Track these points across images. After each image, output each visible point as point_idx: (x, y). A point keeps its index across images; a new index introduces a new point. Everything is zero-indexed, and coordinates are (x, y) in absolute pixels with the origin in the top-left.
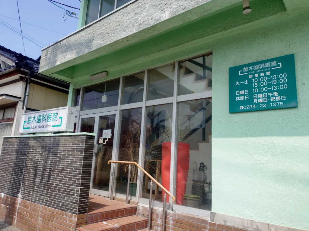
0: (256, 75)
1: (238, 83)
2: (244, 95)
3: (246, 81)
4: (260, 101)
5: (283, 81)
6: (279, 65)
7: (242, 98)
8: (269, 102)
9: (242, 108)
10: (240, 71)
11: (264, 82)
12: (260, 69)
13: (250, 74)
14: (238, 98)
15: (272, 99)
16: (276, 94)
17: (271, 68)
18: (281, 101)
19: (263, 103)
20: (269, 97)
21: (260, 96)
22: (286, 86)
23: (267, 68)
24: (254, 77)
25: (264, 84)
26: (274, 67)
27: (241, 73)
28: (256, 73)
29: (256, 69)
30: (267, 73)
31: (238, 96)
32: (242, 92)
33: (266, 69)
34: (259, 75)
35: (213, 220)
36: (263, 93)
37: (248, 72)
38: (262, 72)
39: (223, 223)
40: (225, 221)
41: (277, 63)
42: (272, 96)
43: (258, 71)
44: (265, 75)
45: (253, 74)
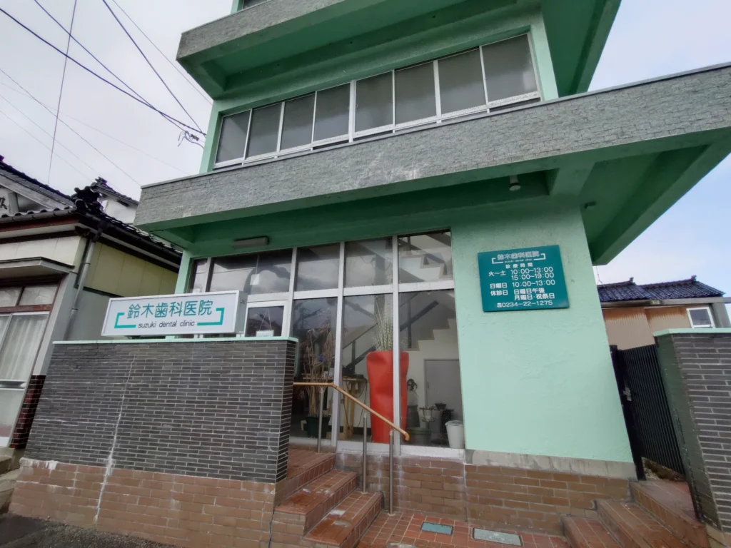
0: (515, 266)
1: (491, 274)
2: (502, 289)
3: (503, 272)
4: (523, 298)
5: (549, 275)
6: (542, 257)
7: (499, 293)
8: (535, 300)
9: (499, 305)
10: (493, 259)
11: (526, 275)
12: (519, 259)
13: (508, 264)
14: (494, 292)
15: (538, 296)
16: (542, 290)
17: (533, 258)
18: (550, 299)
19: (527, 301)
20: (534, 294)
21: (523, 291)
22: (553, 282)
23: (529, 258)
24: (512, 268)
25: (526, 277)
26: (536, 257)
27: (495, 261)
28: (515, 263)
29: (514, 258)
30: (529, 264)
31: (493, 290)
32: (499, 285)
33: (528, 260)
34: (519, 266)
35: (471, 461)
36: (525, 288)
37: (504, 260)
38: (522, 262)
39: (486, 464)
40: (489, 461)
41: (540, 253)
42: (538, 293)
43: (517, 261)
44: (526, 267)
45: (511, 264)
